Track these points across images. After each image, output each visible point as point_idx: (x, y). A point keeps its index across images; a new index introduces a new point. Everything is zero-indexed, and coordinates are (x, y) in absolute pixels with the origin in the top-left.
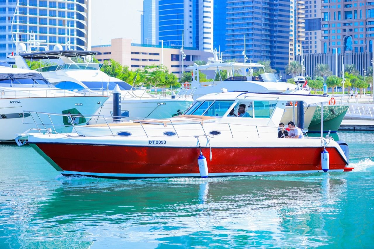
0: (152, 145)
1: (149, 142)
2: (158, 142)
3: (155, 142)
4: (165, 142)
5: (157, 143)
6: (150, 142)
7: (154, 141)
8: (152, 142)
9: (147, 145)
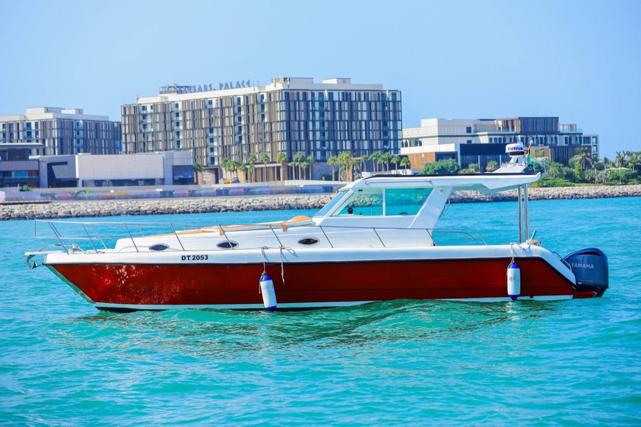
0: (186, 262)
1: (182, 258)
2: (196, 258)
3: (191, 258)
4: (207, 257)
5: (193, 259)
6: (184, 258)
7: (189, 257)
8: (187, 258)
9: (180, 261)
